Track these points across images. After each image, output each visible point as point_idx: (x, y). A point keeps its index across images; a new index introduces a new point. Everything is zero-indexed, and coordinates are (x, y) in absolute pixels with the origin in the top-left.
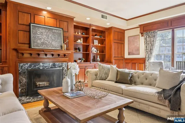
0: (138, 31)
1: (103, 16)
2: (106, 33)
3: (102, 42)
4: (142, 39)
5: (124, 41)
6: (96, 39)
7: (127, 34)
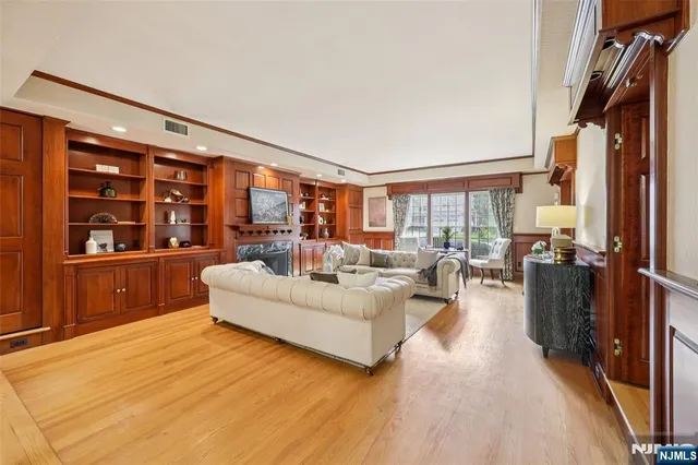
0: (383, 192)
1: (339, 172)
2: (337, 193)
3: (329, 205)
4: (390, 204)
5: (362, 204)
6: (322, 202)
7: (367, 194)
